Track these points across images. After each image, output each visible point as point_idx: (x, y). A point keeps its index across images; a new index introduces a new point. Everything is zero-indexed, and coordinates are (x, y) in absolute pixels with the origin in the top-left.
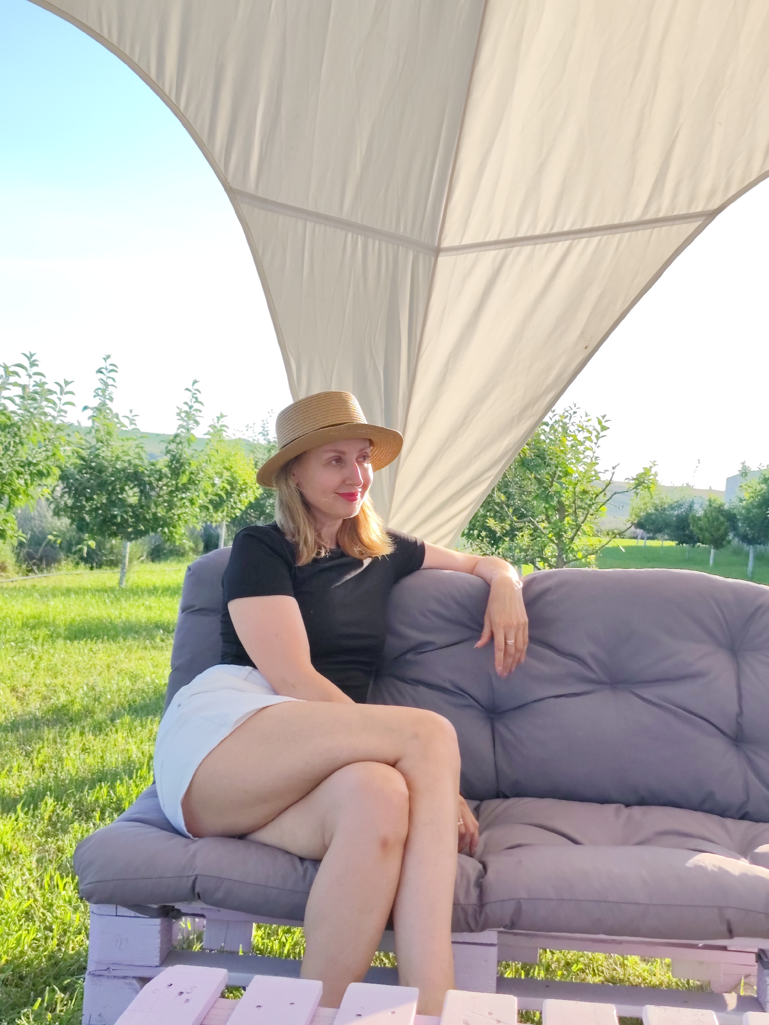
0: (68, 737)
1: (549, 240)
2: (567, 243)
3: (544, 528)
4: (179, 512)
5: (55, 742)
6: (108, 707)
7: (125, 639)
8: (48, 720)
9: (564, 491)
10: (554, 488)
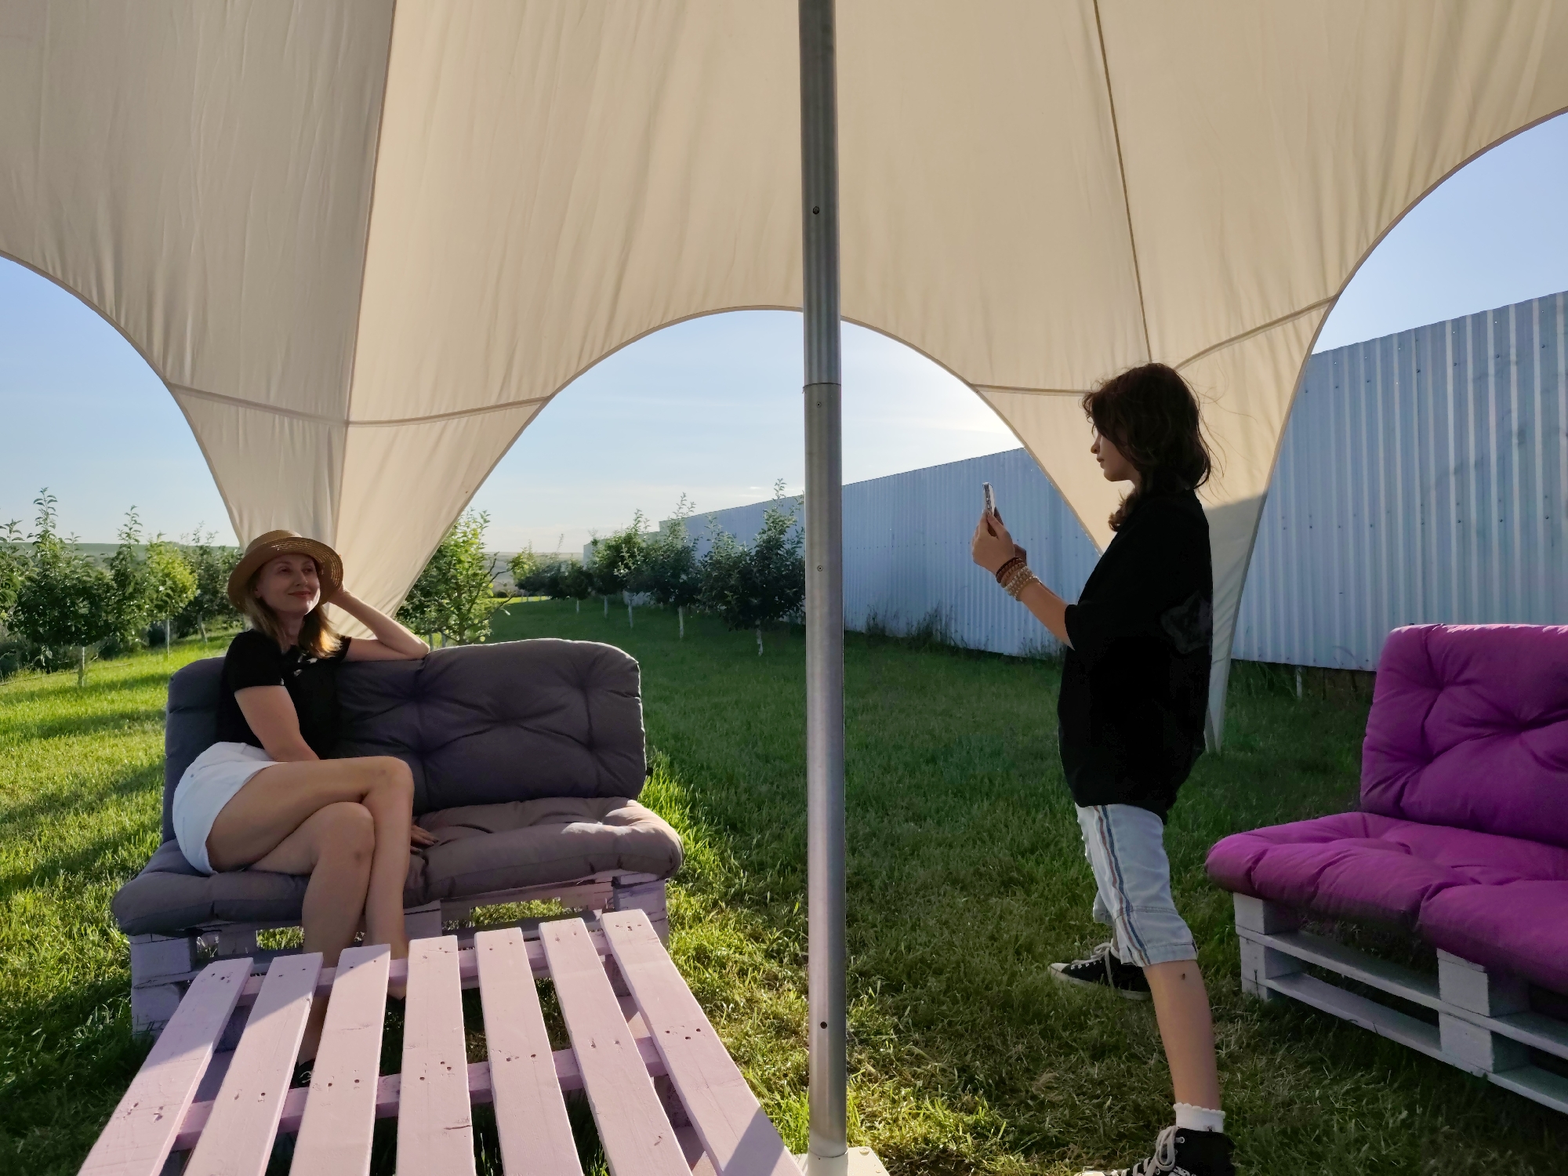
0: (64, 819)
1: (430, 420)
2: (443, 423)
3: (447, 604)
4: (128, 618)
5: (54, 825)
6: (95, 789)
7: (95, 731)
8: (42, 808)
9: (459, 575)
10: (451, 573)
